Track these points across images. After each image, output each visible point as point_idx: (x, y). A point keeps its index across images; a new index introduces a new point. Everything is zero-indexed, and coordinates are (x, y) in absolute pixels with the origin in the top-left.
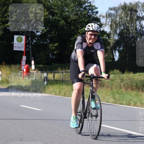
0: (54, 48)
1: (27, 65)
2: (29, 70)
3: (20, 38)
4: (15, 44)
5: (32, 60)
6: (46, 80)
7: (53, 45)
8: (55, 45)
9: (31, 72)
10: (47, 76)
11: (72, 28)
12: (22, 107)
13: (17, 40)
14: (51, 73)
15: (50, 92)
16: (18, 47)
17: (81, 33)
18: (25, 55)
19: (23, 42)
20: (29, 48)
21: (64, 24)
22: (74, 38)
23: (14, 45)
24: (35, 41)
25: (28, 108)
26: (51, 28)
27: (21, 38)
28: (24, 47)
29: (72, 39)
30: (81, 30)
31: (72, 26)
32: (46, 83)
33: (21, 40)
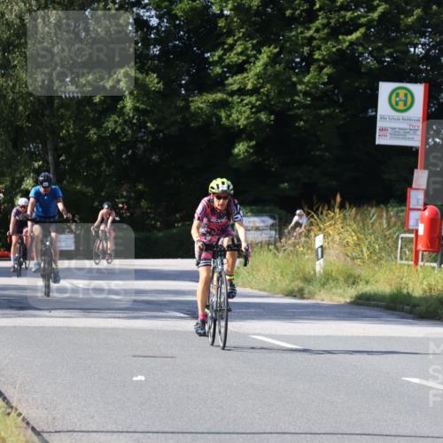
1: (430, 207)
2: (440, 230)
3: (402, 93)
4: (383, 118)
12: (409, 382)
16: (396, 133)
23: (380, 124)
27: (406, 95)
28: (420, 133)
33: (409, 103)
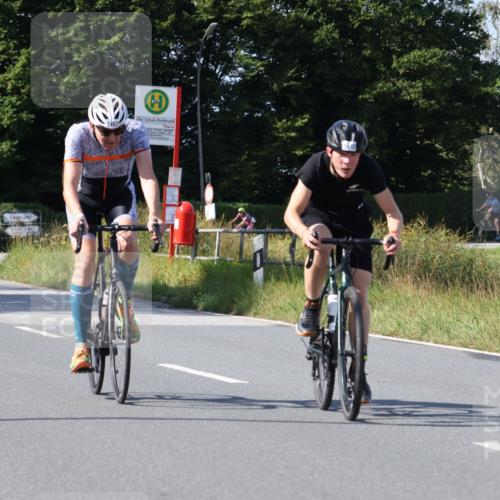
0: (293, 134)
1: (185, 203)
2: (195, 224)
5: (205, 185)
6: (262, 264)
7: (289, 123)
8: (299, 123)
9: (200, 230)
10: (266, 245)
11: (367, 53)
12: (165, 368)
13: (147, 106)
14: (281, 233)
15: (276, 313)
17: (401, 71)
18: (179, 166)
19: (172, 112)
20: (192, 135)
21: (334, 38)
22: (375, 92)
24: (217, 110)
25: (192, 376)
26: (281, 54)
27: (160, 98)
28: (174, 133)
29: (367, 96)
30: (401, 60)
31: (365, 48)
32: (259, 274)
33: (163, 106)
